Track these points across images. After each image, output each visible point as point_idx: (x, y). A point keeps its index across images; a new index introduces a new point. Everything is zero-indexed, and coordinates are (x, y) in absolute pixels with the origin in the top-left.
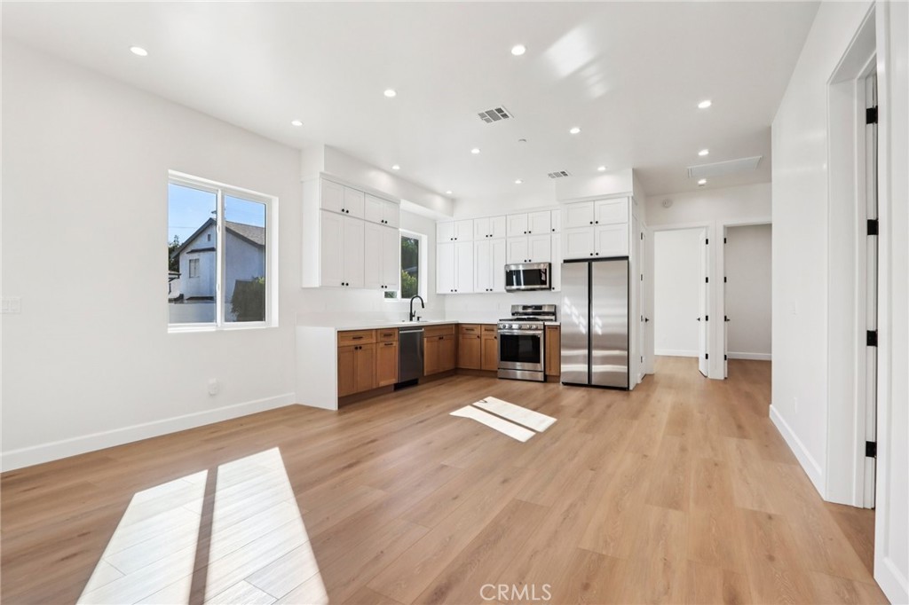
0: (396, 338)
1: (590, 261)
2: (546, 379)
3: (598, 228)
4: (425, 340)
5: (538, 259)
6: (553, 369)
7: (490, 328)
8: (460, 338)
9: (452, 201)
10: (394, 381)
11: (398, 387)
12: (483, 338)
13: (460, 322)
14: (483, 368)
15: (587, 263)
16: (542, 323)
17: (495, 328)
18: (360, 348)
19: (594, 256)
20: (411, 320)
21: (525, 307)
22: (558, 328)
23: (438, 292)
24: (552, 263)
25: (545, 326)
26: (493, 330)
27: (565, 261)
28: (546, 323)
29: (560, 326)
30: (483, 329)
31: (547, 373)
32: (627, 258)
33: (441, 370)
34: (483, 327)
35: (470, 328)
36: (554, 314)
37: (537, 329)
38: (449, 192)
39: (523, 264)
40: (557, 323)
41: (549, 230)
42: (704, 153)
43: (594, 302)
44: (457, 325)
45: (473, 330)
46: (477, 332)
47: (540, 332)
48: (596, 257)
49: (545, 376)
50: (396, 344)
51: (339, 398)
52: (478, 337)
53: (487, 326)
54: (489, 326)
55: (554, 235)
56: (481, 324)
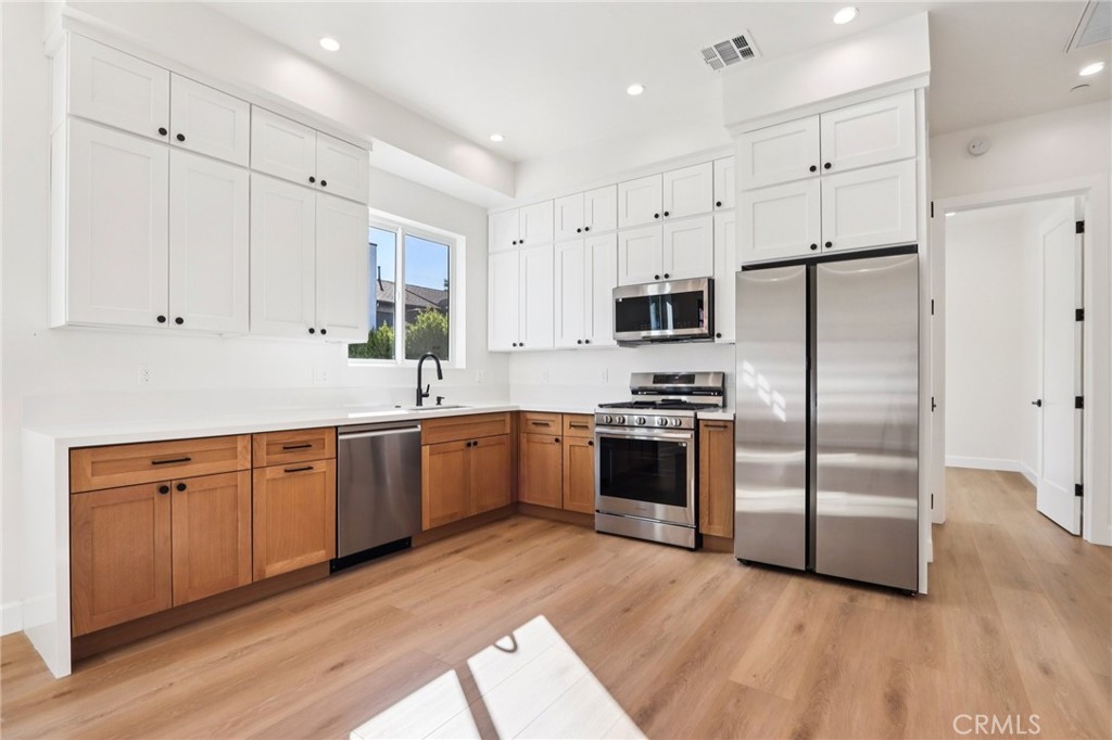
0: (329, 451)
1: (810, 263)
2: (701, 544)
3: (831, 181)
4: (426, 450)
5: (687, 271)
6: (716, 520)
7: (579, 421)
8: (524, 441)
9: (512, 166)
10: (320, 555)
11: (340, 565)
12: (566, 444)
13: (523, 407)
14: (569, 506)
15: (803, 268)
16: (691, 413)
17: (591, 423)
18: (181, 487)
19: (823, 251)
20: (419, 403)
21: (659, 378)
22: (729, 426)
23: (490, 348)
24: (716, 278)
25: (697, 421)
26: (585, 426)
27: (745, 268)
28: (702, 415)
29: (734, 422)
30: (567, 424)
31: (703, 530)
32: (912, 249)
33: (474, 512)
34: (567, 420)
35: (541, 420)
36: (721, 392)
37: (678, 428)
38: (496, 138)
40: (728, 416)
41: (709, 206)
43: (821, 367)
44: (517, 415)
45: (547, 425)
46: (555, 429)
47: (688, 435)
48: (826, 252)
49: (699, 537)
50: (324, 468)
51: (74, 640)
52: (557, 440)
53: (574, 419)
54: (579, 419)
55: (720, 216)
56: (562, 414)
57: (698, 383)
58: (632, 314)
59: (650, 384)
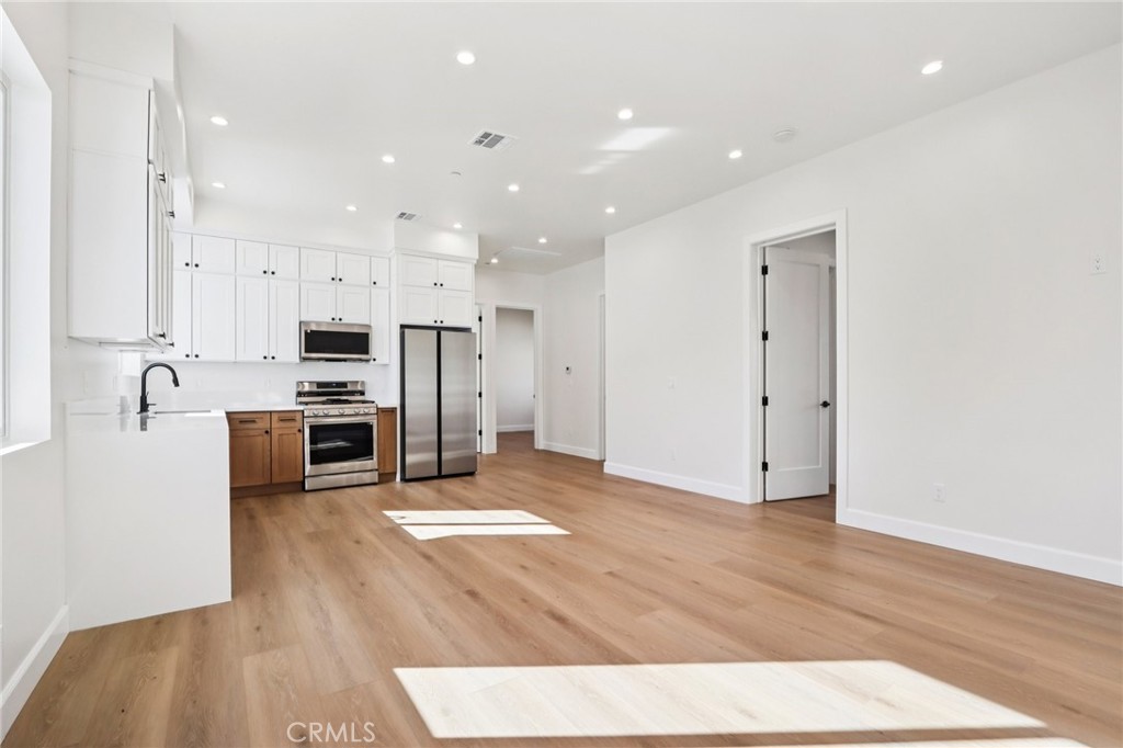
1: (440, 330)
3: (442, 291)
5: (351, 317)
6: (387, 465)
12: (275, 434)
14: (277, 479)
15: (434, 332)
17: (299, 416)
19: (439, 324)
21: (320, 385)
22: (394, 411)
24: (373, 326)
25: (377, 409)
26: (294, 420)
27: (402, 326)
30: (275, 420)
31: (381, 472)
34: (275, 417)
35: (248, 418)
36: (362, 393)
37: (367, 414)
39: (328, 323)
41: (368, 283)
42: (543, 240)
45: (254, 421)
46: (263, 424)
47: (373, 417)
48: (451, 325)
52: (267, 432)
53: (283, 415)
54: (288, 415)
55: (375, 290)
56: (271, 412)
57: (349, 388)
58: (319, 342)
59: (315, 389)
